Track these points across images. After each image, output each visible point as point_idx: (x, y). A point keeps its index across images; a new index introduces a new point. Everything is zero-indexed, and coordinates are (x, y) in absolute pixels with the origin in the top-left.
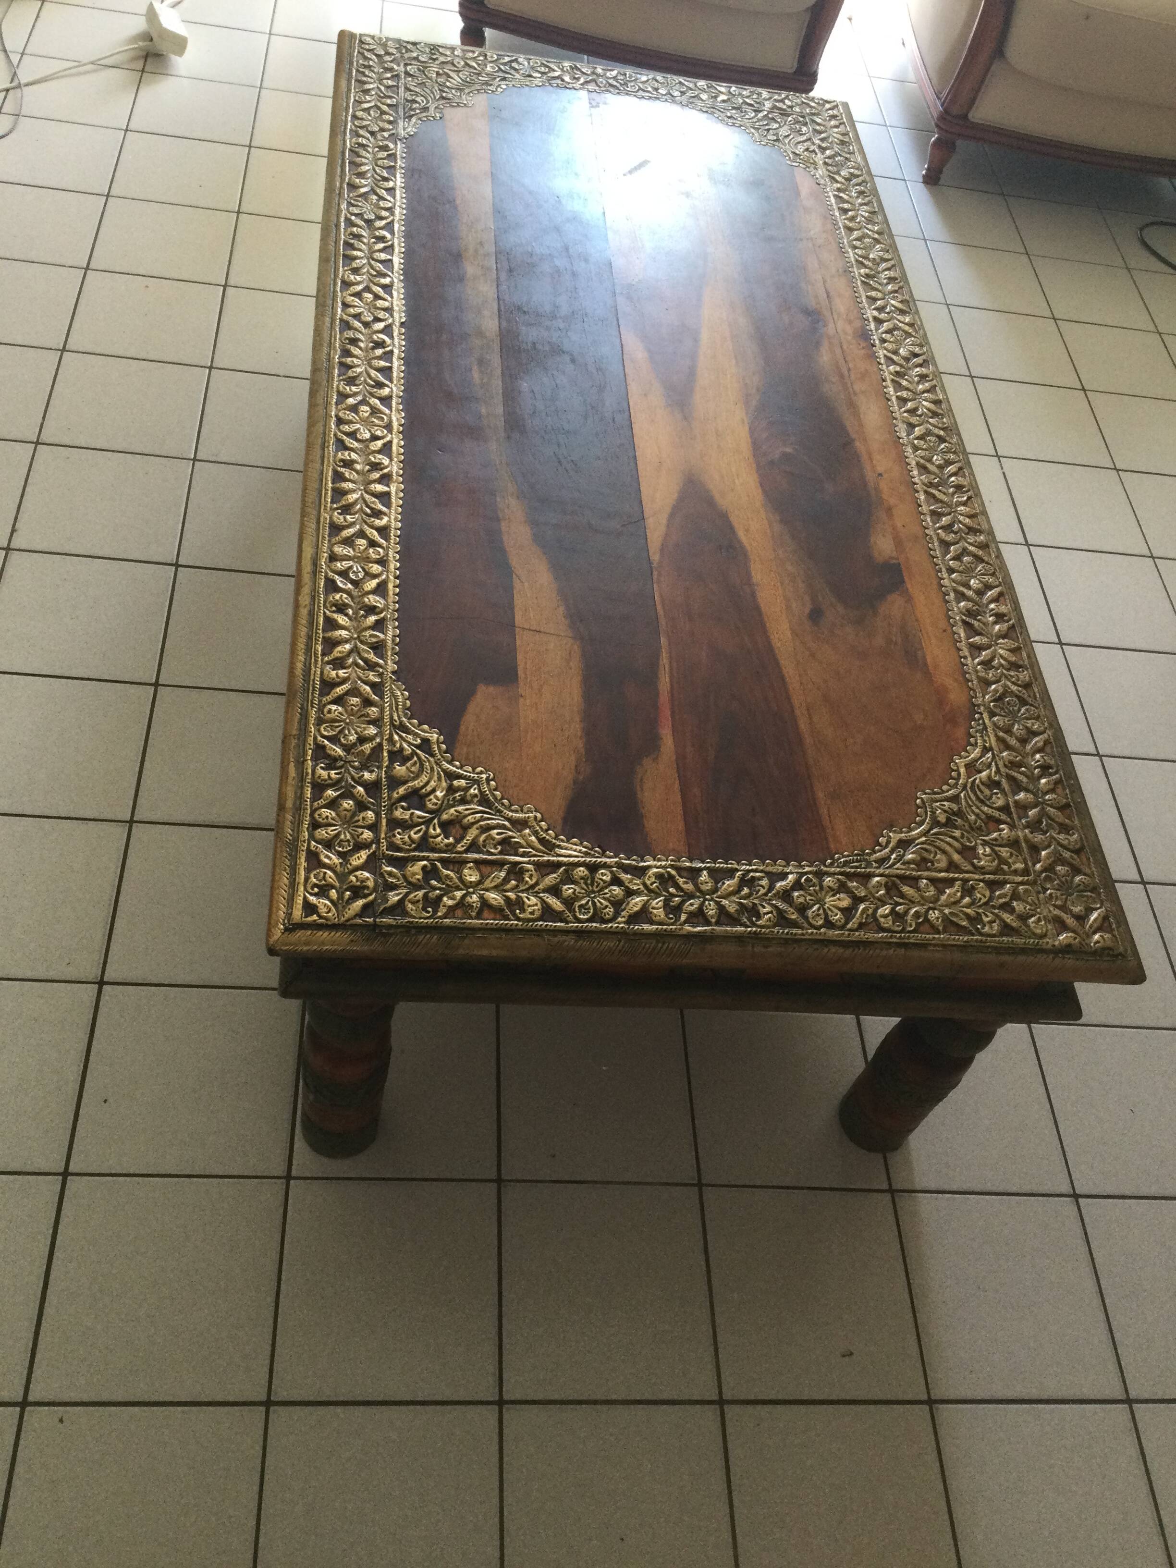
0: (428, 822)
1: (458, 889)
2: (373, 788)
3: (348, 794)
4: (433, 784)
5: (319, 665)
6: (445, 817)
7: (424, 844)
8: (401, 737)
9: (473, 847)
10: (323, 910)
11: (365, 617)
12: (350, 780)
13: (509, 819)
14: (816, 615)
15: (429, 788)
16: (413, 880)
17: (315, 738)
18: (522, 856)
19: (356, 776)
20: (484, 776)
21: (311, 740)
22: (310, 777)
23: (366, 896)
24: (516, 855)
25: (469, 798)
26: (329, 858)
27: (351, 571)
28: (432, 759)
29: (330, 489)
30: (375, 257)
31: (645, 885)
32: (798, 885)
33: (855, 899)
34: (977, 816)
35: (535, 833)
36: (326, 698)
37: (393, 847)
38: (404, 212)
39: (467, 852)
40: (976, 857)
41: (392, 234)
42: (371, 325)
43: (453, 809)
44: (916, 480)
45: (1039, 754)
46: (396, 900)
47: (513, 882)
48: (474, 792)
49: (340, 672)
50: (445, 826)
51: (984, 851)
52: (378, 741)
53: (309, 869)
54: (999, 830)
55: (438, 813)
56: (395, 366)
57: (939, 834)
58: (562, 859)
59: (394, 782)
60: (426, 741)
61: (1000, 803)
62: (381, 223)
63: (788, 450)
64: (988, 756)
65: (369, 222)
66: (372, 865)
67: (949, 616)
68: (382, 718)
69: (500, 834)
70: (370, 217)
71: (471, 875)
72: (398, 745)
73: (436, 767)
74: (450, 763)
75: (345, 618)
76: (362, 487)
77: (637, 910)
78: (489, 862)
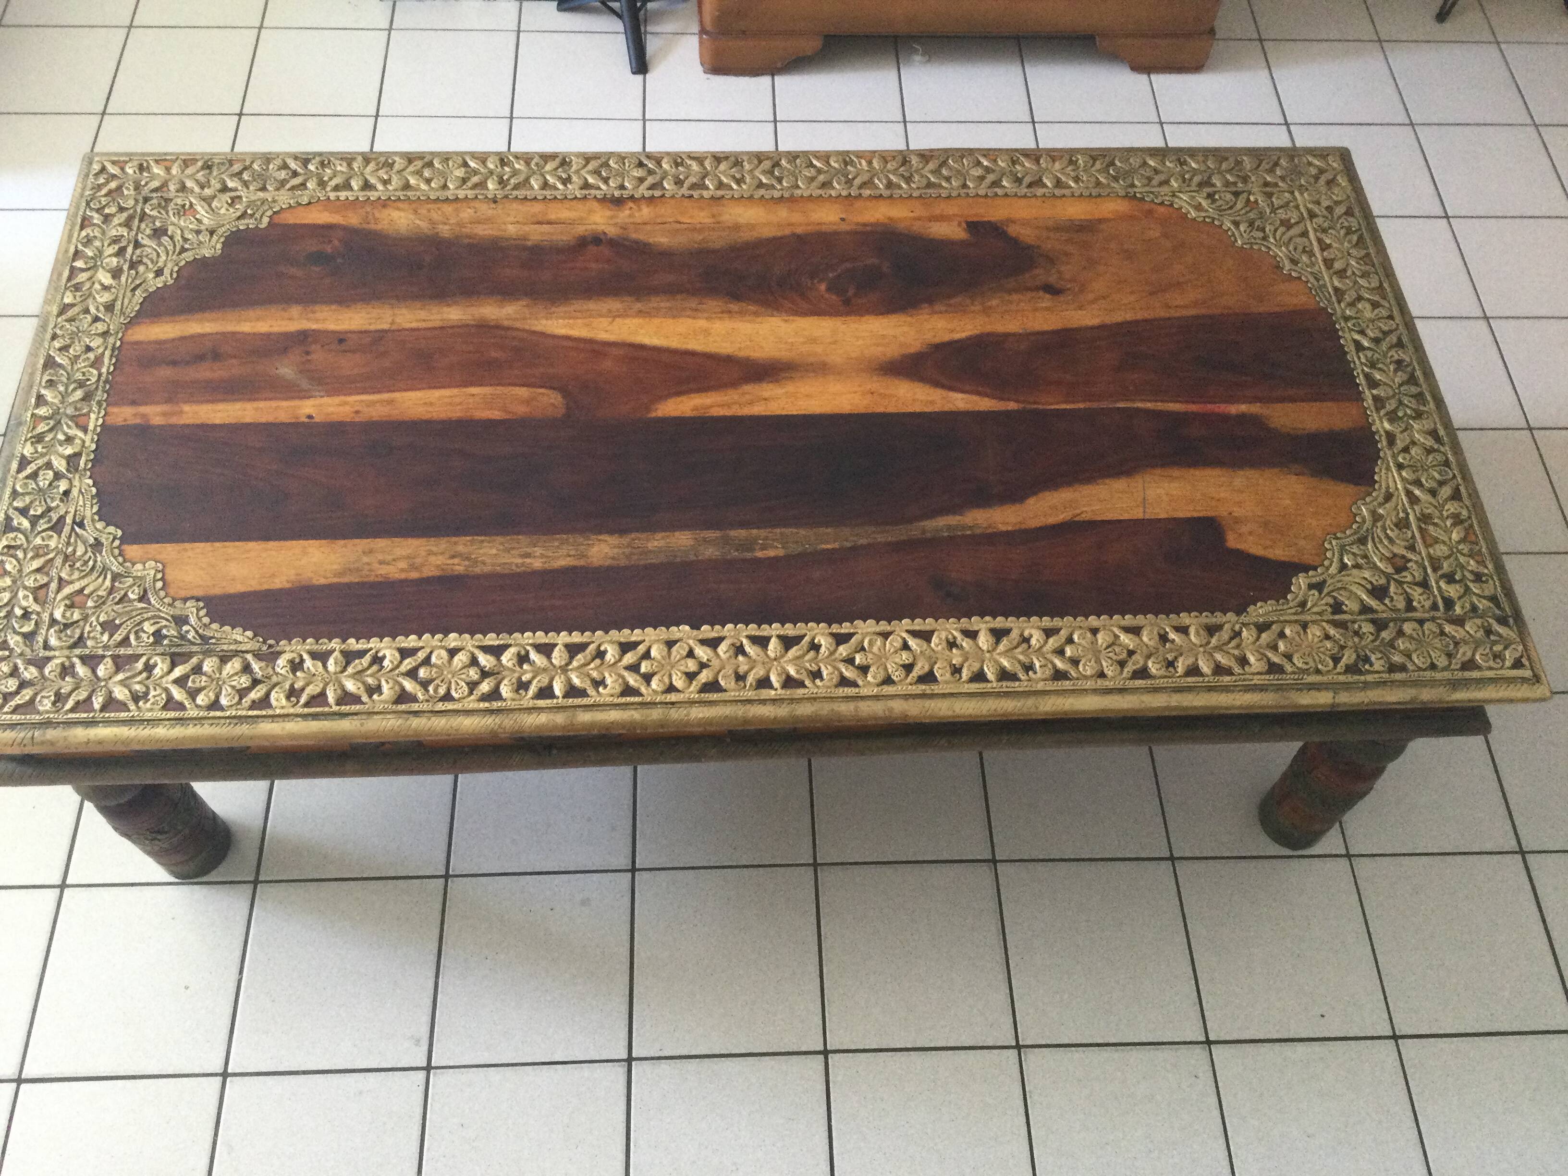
0: (1400, 583)
1: (1457, 559)
2: (1380, 625)
3: (1392, 645)
4: (1357, 580)
5: (1251, 677)
6: (1390, 570)
7: (1424, 584)
8: (1313, 606)
9: (1412, 548)
10: (1518, 655)
11: (1173, 641)
12: (1377, 643)
13: (1374, 525)
14: (1053, 290)
15: (1363, 582)
16: (1462, 591)
17: (1339, 674)
18: (1407, 514)
19: (1371, 638)
20: (1334, 542)
21: (1342, 678)
22: (1384, 675)
23: (1490, 625)
24: (1408, 518)
25: (1362, 553)
26: (1464, 654)
27: (1115, 657)
28: (1329, 581)
29: (1000, 684)
30: (563, 663)
31: (1402, 432)
32: (1362, 332)
33: (1360, 298)
34: (1247, 212)
35: (1381, 505)
36: (1288, 668)
37: (1435, 607)
38: (452, 635)
39: (1420, 553)
40: (1289, 220)
41: (507, 646)
42: (705, 660)
43: (1379, 564)
44: (844, 193)
45: (1168, 163)
46: (1484, 601)
47: (1436, 521)
48: (1355, 550)
49: (1252, 659)
50: (1399, 570)
51: (1282, 214)
52: (1324, 624)
53: (1479, 668)
54: (1256, 202)
55: (1388, 577)
56: (774, 633)
57: (1275, 238)
58: (1399, 486)
59: (1365, 609)
60: (1311, 587)
61: (1229, 197)
62: (485, 660)
63: (823, 287)
64: (1181, 195)
65: (485, 674)
66: (1459, 622)
67: (1025, 196)
68: (1296, 621)
69: (1392, 530)
70: (474, 674)
71: (1440, 550)
72: (1325, 608)
73: (1337, 578)
74: (1328, 568)
75: (1181, 660)
76: (988, 655)
77: (1430, 438)
78: (1423, 537)
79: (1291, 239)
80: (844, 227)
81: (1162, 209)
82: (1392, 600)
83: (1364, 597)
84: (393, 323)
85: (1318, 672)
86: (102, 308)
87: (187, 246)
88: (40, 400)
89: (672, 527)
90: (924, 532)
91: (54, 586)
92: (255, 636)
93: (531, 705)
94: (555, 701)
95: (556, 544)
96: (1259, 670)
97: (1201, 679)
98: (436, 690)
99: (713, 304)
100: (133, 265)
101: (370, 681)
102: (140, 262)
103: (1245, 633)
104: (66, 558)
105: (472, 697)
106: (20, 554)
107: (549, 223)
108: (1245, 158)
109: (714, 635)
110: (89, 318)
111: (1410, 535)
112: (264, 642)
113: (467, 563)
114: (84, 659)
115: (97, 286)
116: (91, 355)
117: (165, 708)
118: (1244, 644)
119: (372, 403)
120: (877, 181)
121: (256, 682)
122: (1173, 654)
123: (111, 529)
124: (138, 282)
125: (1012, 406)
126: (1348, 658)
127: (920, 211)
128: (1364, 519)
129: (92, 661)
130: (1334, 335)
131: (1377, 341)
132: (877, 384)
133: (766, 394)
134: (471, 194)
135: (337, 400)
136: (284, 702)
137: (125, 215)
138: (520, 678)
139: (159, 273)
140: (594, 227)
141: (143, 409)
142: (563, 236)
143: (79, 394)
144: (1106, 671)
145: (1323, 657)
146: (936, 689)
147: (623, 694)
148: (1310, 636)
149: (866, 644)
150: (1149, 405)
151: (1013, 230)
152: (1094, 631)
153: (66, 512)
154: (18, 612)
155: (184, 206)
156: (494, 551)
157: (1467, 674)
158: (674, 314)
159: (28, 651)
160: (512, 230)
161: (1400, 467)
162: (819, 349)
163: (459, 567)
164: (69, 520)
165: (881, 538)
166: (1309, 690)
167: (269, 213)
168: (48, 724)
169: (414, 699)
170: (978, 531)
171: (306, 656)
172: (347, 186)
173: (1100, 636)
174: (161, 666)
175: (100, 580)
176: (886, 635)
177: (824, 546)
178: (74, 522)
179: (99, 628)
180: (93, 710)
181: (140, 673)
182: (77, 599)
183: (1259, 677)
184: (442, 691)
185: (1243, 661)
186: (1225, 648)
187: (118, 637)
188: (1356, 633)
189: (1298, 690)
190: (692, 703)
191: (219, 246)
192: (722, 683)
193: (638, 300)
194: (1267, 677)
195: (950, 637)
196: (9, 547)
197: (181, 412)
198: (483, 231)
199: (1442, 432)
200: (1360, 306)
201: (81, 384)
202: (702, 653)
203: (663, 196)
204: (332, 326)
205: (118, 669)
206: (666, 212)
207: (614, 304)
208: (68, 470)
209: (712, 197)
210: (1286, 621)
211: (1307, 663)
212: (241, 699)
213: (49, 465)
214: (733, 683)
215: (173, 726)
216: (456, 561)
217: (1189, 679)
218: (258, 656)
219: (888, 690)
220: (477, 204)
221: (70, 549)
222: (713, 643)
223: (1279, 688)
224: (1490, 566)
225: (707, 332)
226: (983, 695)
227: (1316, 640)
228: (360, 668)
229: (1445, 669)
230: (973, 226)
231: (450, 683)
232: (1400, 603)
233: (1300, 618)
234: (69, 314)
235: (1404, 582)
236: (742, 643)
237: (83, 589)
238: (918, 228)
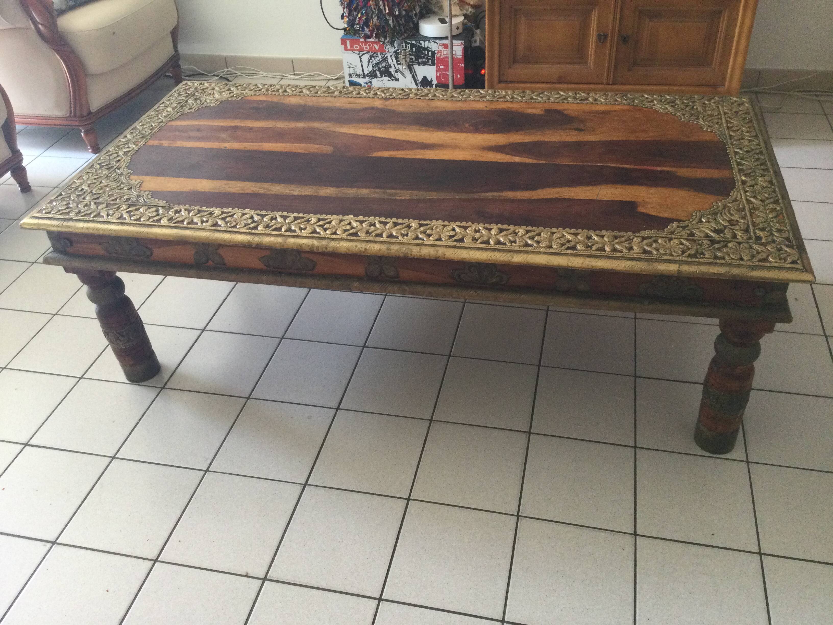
0: (731, 229)
1: (769, 223)
2: (714, 242)
3: (719, 249)
4: (706, 226)
6: (727, 224)
7: (747, 230)
8: (677, 233)
9: (743, 218)
10: (795, 259)
11: (594, 239)
12: (711, 248)
13: (723, 209)
14: (579, 130)
15: (710, 227)
16: (768, 234)
17: (684, 257)
18: (745, 207)
19: (707, 246)
20: (698, 213)
21: (686, 259)
22: (710, 260)
23: (781, 247)
25: (713, 218)
26: (762, 256)
27: (559, 242)
28: (690, 226)
30: (290, 222)
31: (751, 181)
32: (740, 149)
33: (743, 139)
34: (691, 111)
35: (729, 203)
36: (655, 252)
37: (750, 238)
38: (246, 210)
39: (748, 220)
40: (713, 114)
41: (269, 215)
42: (355, 227)
43: (721, 222)
46: (780, 239)
47: (761, 210)
48: (709, 216)
49: (635, 248)
50: (733, 225)
51: (710, 112)
52: (682, 239)
53: (770, 262)
54: (697, 108)
55: (725, 227)
56: (392, 221)
57: (703, 119)
58: (743, 197)
59: (707, 236)
60: (678, 227)
61: (683, 107)
62: (257, 218)
63: (467, 125)
64: (657, 105)
65: (254, 222)
66: (763, 245)
67: (577, 103)
68: (666, 237)
69: (733, 211)
70: (249, 221)
71: (760, 220)
72: (684, 234)
73: (695, 225)
74: (691, 222)
75: (595, 245)
76: (494, 236)
77: (767, 183)
78: (751, 215)
79: (712, 120)
80: (486, 109)
81: (646, 109)
82: (725, 234)
83: (709, 232)
84: (274, 126)
85: (672, 255)
87: (205, 103)
89: (362, 187)
90: (480, 196)
91: (98, 183)
92: (166, 202)
93: (269, 233)
94: (280, 233)
95: (307, 188)
96: (638, 252)
97: (604, 253)
98: (230, 224)
99: (414, 127)
100: (182, 106)
101: (205, 219)
102: (185, 106)
103: (635, 239)
104: (107, 176)
105: (245, 228)
106: (90, 175)
107: (356, 103)
109: (363, 219)
110: (157, 118)
111: (743, 213)
112: (169, 204)
113: (265, 190)
114: (95, 203)
115: (165, 111)
116: (151, 127)
117: (118, 219)
118: (633, 243)
119: (251, 145)
120: (507, 97)
121: (158, 215)
122: (592, 243)
123: (129, 171)
124: (181, 111)
125: (542, 162)
126: (692, 252)
127: (524, 105)
128: (718, 207)
129: (98, 204)
130: (724, 149)
131: (748, 152)
132: (478, 153)
133: (424, 153)
135: (239, 144)
136: (166, 221)
138: (269, 224)
139: (190, 109)
140: (373, 105)
141: (161, 142)
142: (358, 107)
143: (141, 136)
144: (553, 246)
145: (676, 250)
146: (462, 245)
147: (312, 233)
148: (672, 243)
149: (434, 228)
150: (614, 165)
151: (566, 112)
152: (553, 233)
153: (115, 165)
154: (80, 189)
155: (210, 93)
156: (279, 188)
157: (761, 264)
158: (394, 129)
159: (76, 199)
160: (338, 105)
161: (746, 192)
162: (457, 142)
163: (261, 191)
165: (458, 197)
166: (665, 262)
167: (242, 96)
168: (71, 220)
169: (220, 226)
170: (507, 198)
171: (183, 210)
172: (278, 91)
173: (555, 235)
174: (124, 207)
175: (116, 183)
176: (445, 226)
177: (429, 198)
178: (116, 168)
179: (107, 196)
180: (90, 217)
181: (115, 209)
182: (104, 188)
183: (637, 255)
184: (233, 225)
185: (631, 249)
186: (622, 244)
187: (113, 198)
188: (699, 244)
189: (658, 262)
190: (342, 239)
191: (218, 104)
192: (359, 234)
193: (381, 125)
194: (641, 255)
195: (477, 229)
196: (88, 172)
197: (176, 143)
198: (326, 105)
199: (774, 181)
200: (742, 141)
201: (142, 134)
202: (355, 224)
203: (408, 98)
204: (249, 125)
205: (107, 207)
206: (407, 102)
207: (370, 125)
208: (123, 155)
209: (429, 99)
210: (660, 237)
211: (666, 252)
212: (149, 219)
213: (117, 153)
214: (364, 235)
215: (118, 225)
216: (261, 189)
217: (597, 252)
218: (163, 207)
219: (438, 243)
220: (327, 98)
221: (110, 175)
222: (362, 222)
223: (647, 260)
224: (788, 227)
225: (407, 135)
226: (486, 249)
227: (675, 244)
228: (203, 215)
229: (747, 261)
230: (548, 111)
231: (238, 223)
232: (728, 235)
233: (670, 236)
234: (151, 117)
235: (733, 229)
236: (375, 223)
237: (108, 185)
238: (521, 110)
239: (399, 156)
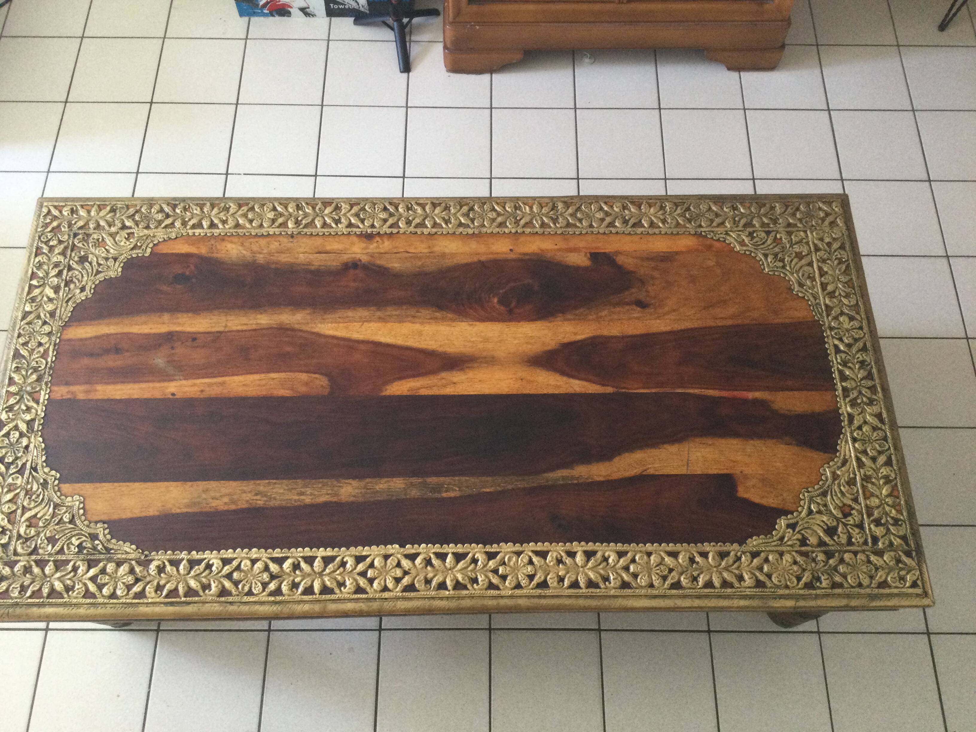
0: (845, 525)
1: (884, 508)
2: (829, 555)
3: (835, 569)
4: (818, 522)
5: (744, 590)
6: (840, 515)
7: (861, 526)
8: (788, 541)
9: (856, 500)
10: (915, 578)
11: (698, 563)
12: (826, 568)
13: (833, 483)
14: (642, 305)
15: (822, 524)
16: (885, 532)
17: (799, 589)
18: (856, 475)
19: (822, 564)
20: (806, 494)
21: (801, 592)
22: (827, 590)
23: (900, 556)
24: (855, 478)
25: (823, 502)
26: (881, 577)
27: (661, 574)
28: (800, 523)
29: (587, 590)
30: (320, 570)
31: (859, 414)
32: (841, 340)
33: (842, 313)
34: (775, 247)
35: (839, 468)
36: (769, 584)
37: (866, 543)
38: (254, 550)
39: (860, 504)
40: (801, 253)
41: (287, 558)
42: (407, 569)
43: (833, 511)
44: (513, 231)
45: (725, 209)
46: (898, 540)
47: (873, 480)
48: (819, 500)
49: (746, 577)
50: (846, 515)
51: (797, 248)
52: (794, 553)
53: (890, 587)
54: (781, 239)
55: (838, 520)
56: (450, 551)
57: (790, 267)
58: (853, 455)
59: (822, 543)
60: (788, 526)
61: (763, 235)
62: (274, 567)
63: (496, 300)
64: (731, 233)
65: (273, 577)
66: (880, 553)
67: (629, 234)
68: (776, 551)
69: (844, 486)
70: (266, 577)
71: (874, 502)
72: (795, 542)
73: (805, 521)
74: (801, 513)
75: (701, 576)
76: (581, 569)
77: (876, 419)
78: (864, 492)
79: (801, 267)
80: (512, 256)
81: (717, 245)
82: (839, 537)
83: (822, 534)
84: (226, 326)
85: (787, 587)
86: (48, 315)
87: (100, 269)
88: (11, 382)
89: (393, 475)
90: (547, 481)
91: (19, 511)
92: (137, 548)
93: (299, 599)
94: (314, 596)
95: (320, 486)
96: (750, 585)
97: (713, 590)
98: (243, 588)
99: (425, 312)
100: (67, 283)
101: (204, 580)
102: (71, 281)
103: (743, 559)
104: (27, 492)
105: (264, 593)
107: (326, 252)
108: (777, 205)
109: (413, 551)
110: (40, 322)
111: (855, 490)
112: (142, 553)
113: (265, 499)
114: (37, 562)
115: (45, 299)
116: (41, 349)
117: (84, 597)
118: (742, 566)
119: (210, 385)
120: (535, 222)
121: (137, 580)
122: (697, 572)
123: (53, 473)
124: (70, 296)
125: (610, 390)
126: (807, 577)
127: (562, 244)
128: (827, 478)
129: (41, 564)
130: (821, 341)
131: (849, 346)
132: (526, 373)
133: (455, 379)
134: (277, 231)
135: (190, 382)
136: (153, 594)
137: (62, 246)
138: (294, 580)
139: (83, 289)
140: (353, 255)
141: (72, 388)
142: (333, 262)
143: (34, 377)
144: (654, 583)
145: (791, 576)
146: (548, 592)
147: (356, 592)
148: (784, 562)
149: (506, 559)
150: (697, 391)
151: (621, 260)
152: (649, 554)
153: (27, 461)
155: (98, 240)
156: (282, 491)
157: (882, 591)
158: (401, 320)
159: (4, 556)
160: (302, 258)
161: (854, 440)
162: (490, 346)
163: (260, 502)
164: (28, 466)
165: (521, 485)
166: (780, 598)
167: (151, 245)
168: (17, 605)
169: (229, 594)
170: (581, 481)
171: (167, 563)
172: (200, 224)
173: (652, 558)
174: (82, 569)
175: (47, 508)
176: (519, 554)
177: (485, 490)
178: (31, 467)
179: (46, 541)
180: (43, 597)
181: (70, 572)
182: (34, 521)
183: (749, 590)
184: (246, 589)
185: (740, 578)
186: (730, 568)
187: (57, 548)
188: (814, 560)
189: (773, 598)
190: (397, 598)
191: (120, 270)
192: (417, 585)
193: (379, 310)
194: (755, 590)
195: (559, 556)
197: (96, 391)
198: (284, 258)
199: (885, 415)
200: (841, 319)
201: (35, 370)
202: (405, 563)
203: (398, 232)
204: (188, 329)
205: (57, 569)
206: (400, 244)
207: (362, 312)
208: (27, 432)
209: (429, 233)
210: (770, 551)
211: (780, 581)
212: (128, 591)
213: (16, 428)
214: (423, 586)
216: (258, 497)
217: (706, 590)
218: (139, 563)
219: (518, 592)
220: (281, 239)
221: (29, 486)
222: (413, 557)
223: (762, 597)
224: (905, 514)
225: (420, 333)
226: (577, 597)
227: (788, 564)
228: (198, 572)
229: (867, 587)
230: (595, 256)
231: (252, 583)
232: (844, 539)
233: (779, 548)
234: (28, 319)
235: (848, 525)
236: (430, 557)
237: (36, 514)
238: (559, 257)
239: (424, 392)
